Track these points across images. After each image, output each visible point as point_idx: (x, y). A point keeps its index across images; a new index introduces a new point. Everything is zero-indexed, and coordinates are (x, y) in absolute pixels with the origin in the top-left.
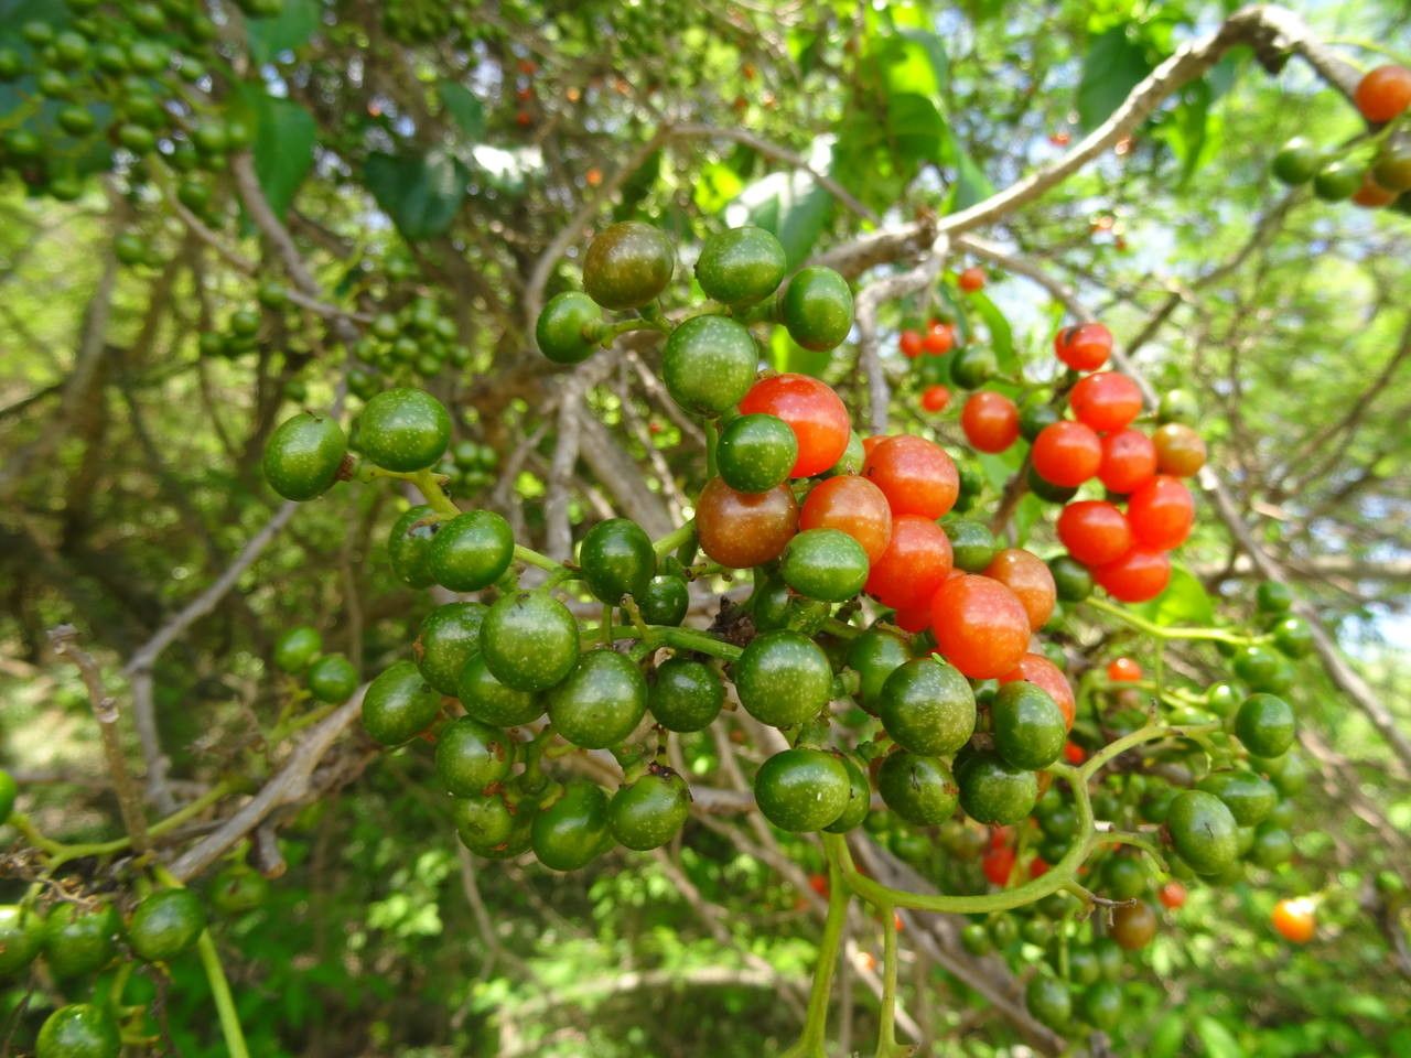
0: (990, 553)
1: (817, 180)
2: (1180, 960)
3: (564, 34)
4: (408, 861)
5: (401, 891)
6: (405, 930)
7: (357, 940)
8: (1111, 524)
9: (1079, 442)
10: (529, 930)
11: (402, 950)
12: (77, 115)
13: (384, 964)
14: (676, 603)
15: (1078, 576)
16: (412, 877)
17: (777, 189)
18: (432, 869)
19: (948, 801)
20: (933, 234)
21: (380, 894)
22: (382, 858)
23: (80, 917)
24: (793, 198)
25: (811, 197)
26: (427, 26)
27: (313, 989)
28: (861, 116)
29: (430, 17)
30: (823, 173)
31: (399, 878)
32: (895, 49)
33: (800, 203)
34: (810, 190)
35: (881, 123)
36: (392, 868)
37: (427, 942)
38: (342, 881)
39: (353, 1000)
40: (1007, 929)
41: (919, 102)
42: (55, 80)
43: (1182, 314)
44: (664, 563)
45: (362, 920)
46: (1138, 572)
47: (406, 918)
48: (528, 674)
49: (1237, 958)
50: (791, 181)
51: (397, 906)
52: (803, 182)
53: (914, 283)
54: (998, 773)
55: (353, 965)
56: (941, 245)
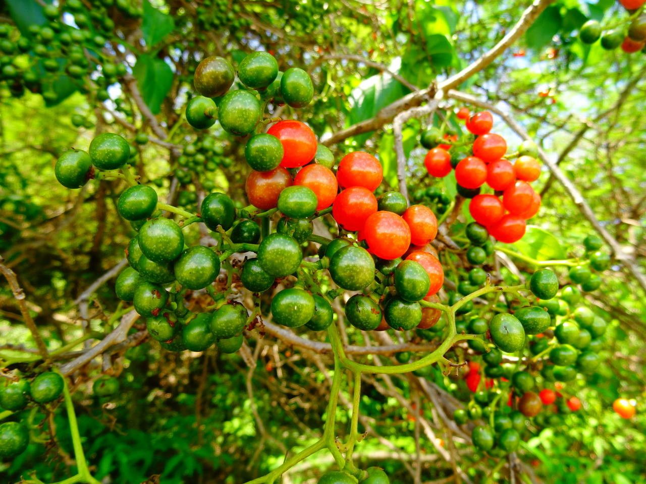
0: (403, 206)
1: (394, 77)
2: (607, 446)
3: (293, 28)
4: (240, 403)
5: (237, 416)
6: (240, 433)
7: (220, 439)
8: (491, 204)
9: (476, 166)
10: (296, 434)
11: (240, 443)
12: (51, 63)
13: (232, 450)
14: (253, 234)
15: (480, 231)
16: (242, 410)
17: (376, 83)
18: (250, 406)
19: (375, 318)
20: (435, 90)
21: (228, 417)
22: (229, 402)
23: (9, 385)
24: (383, 85)
25: (390, 84)
26: (217, 22)
27: (199, 459)
28: (414, 47)
29: (219, 18)
30: (396, 74)
31: (236, 411)
32: (430, 16)
33: (386, 87)
34: (390, 82)
35: (424, 50)
36: (233, 406)
37: (249, 440)
38: (213, 413)
39: (216, 465)
40: (476, 411)
41: (441, 39)
42: (41, 48)
43: (589, 134)
44: (240, 213)
45: (222, 429)
46: (510, 227)
47: (240, 428)
48: (157, 253)
49: (637, 446)
50: (382, 78)
51: (236, 423)
52: (387, 77)
53: (423, 112)
54: (401, 305)
55: (218, 451)
56: (439, 95)
